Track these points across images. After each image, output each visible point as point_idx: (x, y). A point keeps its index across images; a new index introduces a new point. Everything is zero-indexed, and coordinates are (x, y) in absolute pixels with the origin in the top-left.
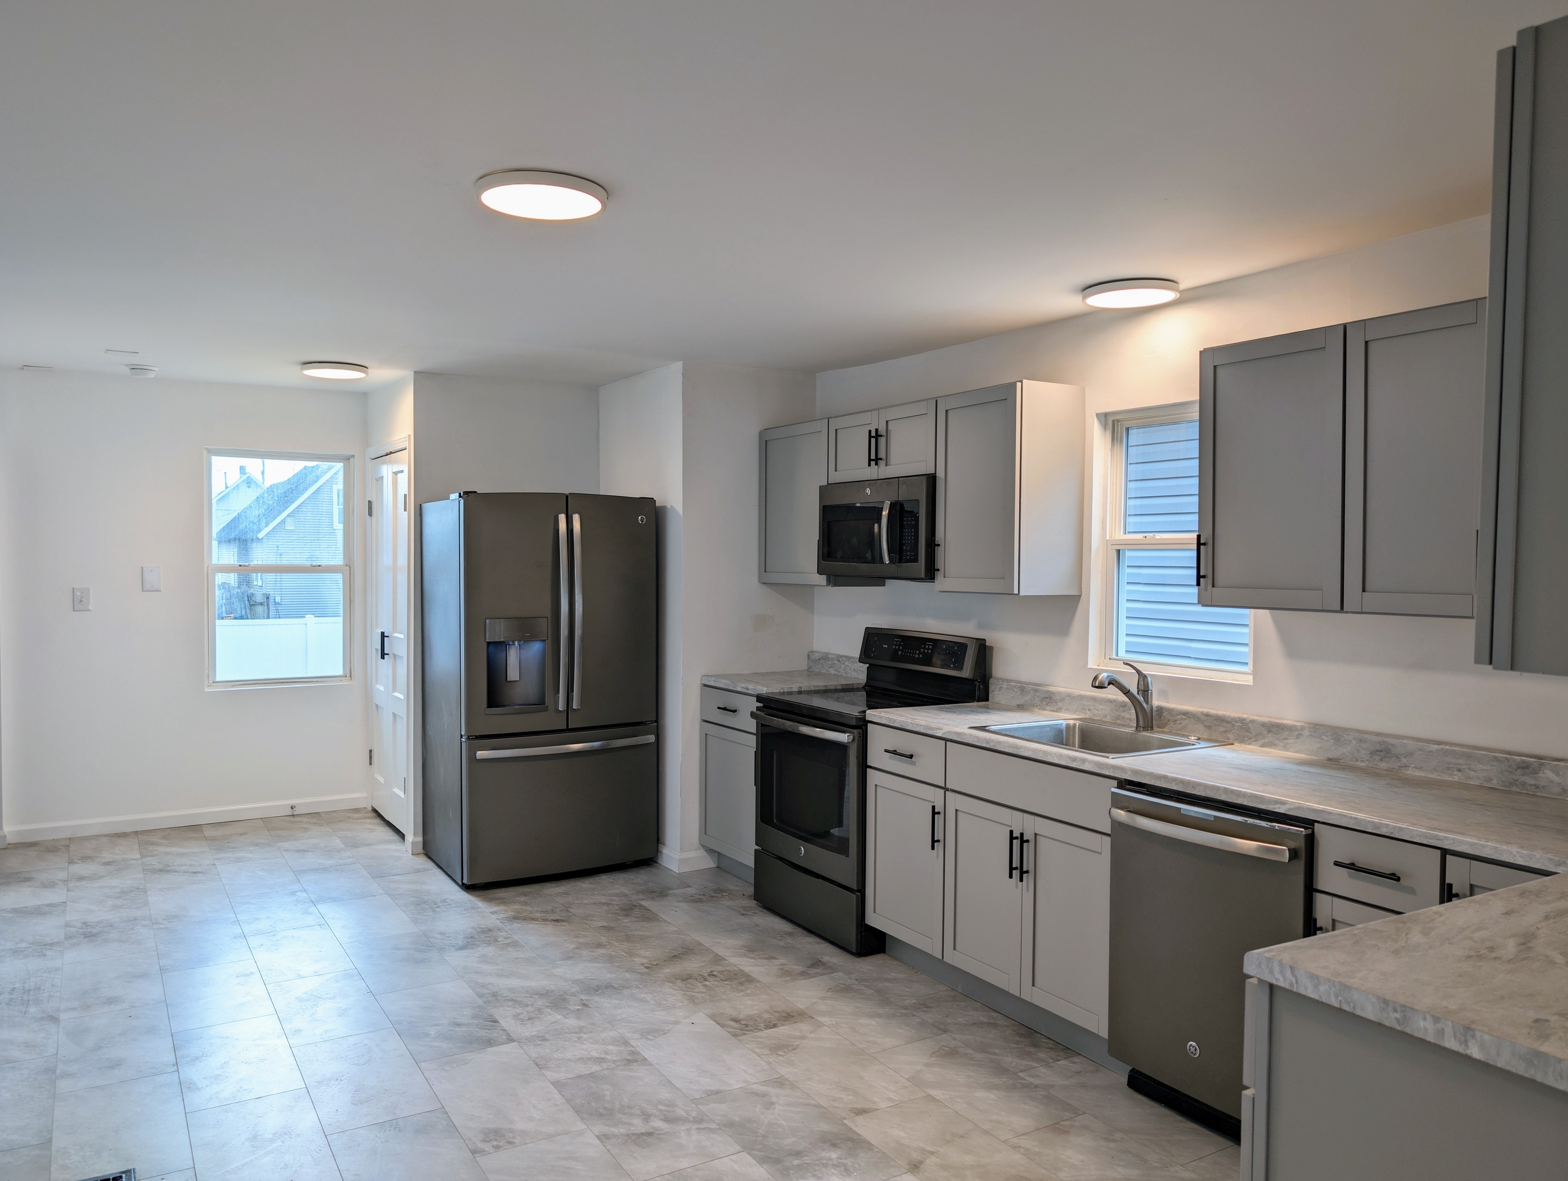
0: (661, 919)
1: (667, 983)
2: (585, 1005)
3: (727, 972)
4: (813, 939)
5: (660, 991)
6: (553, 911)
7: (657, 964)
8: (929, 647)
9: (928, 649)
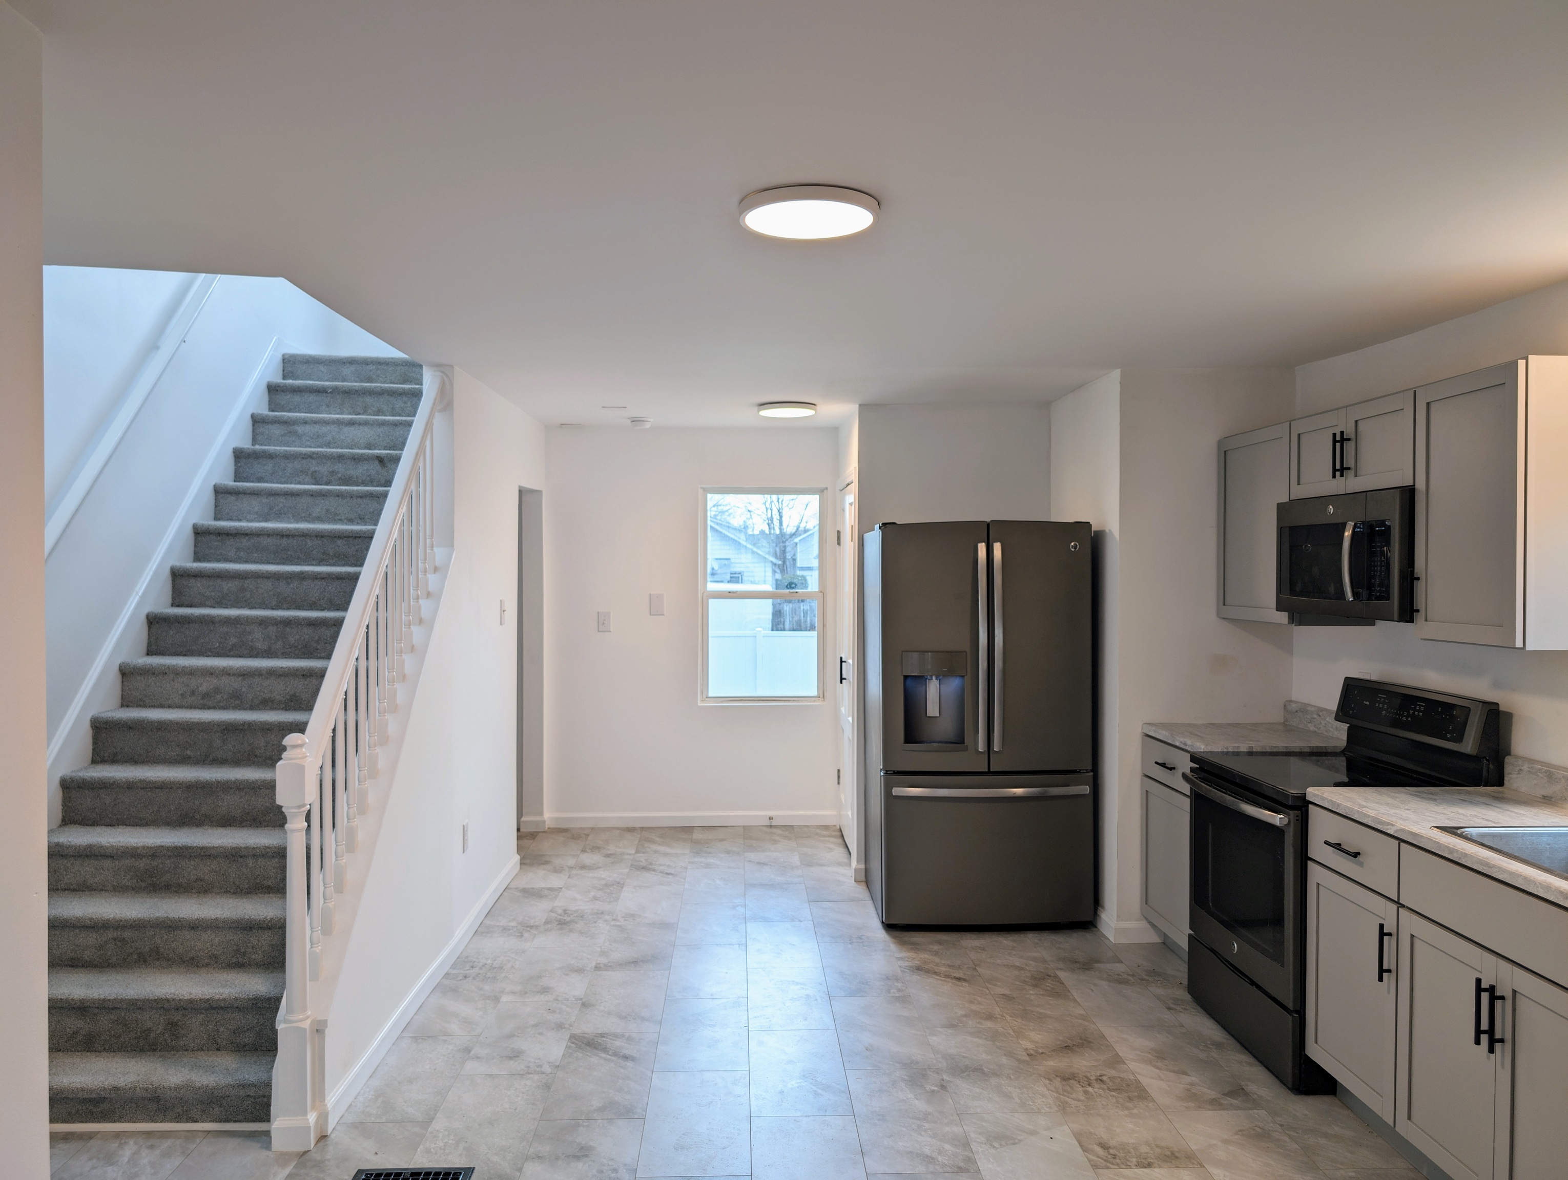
0: (1071, 997)
1: (1043, 1080)
2: (943, 1087)
3: (1119, 1079)
4: (1245, 1058)
5: (1032, 1088)
6: (959, 967)
7: (1042, 1053)
8: (1420, 708)
9: (1419, 711)
